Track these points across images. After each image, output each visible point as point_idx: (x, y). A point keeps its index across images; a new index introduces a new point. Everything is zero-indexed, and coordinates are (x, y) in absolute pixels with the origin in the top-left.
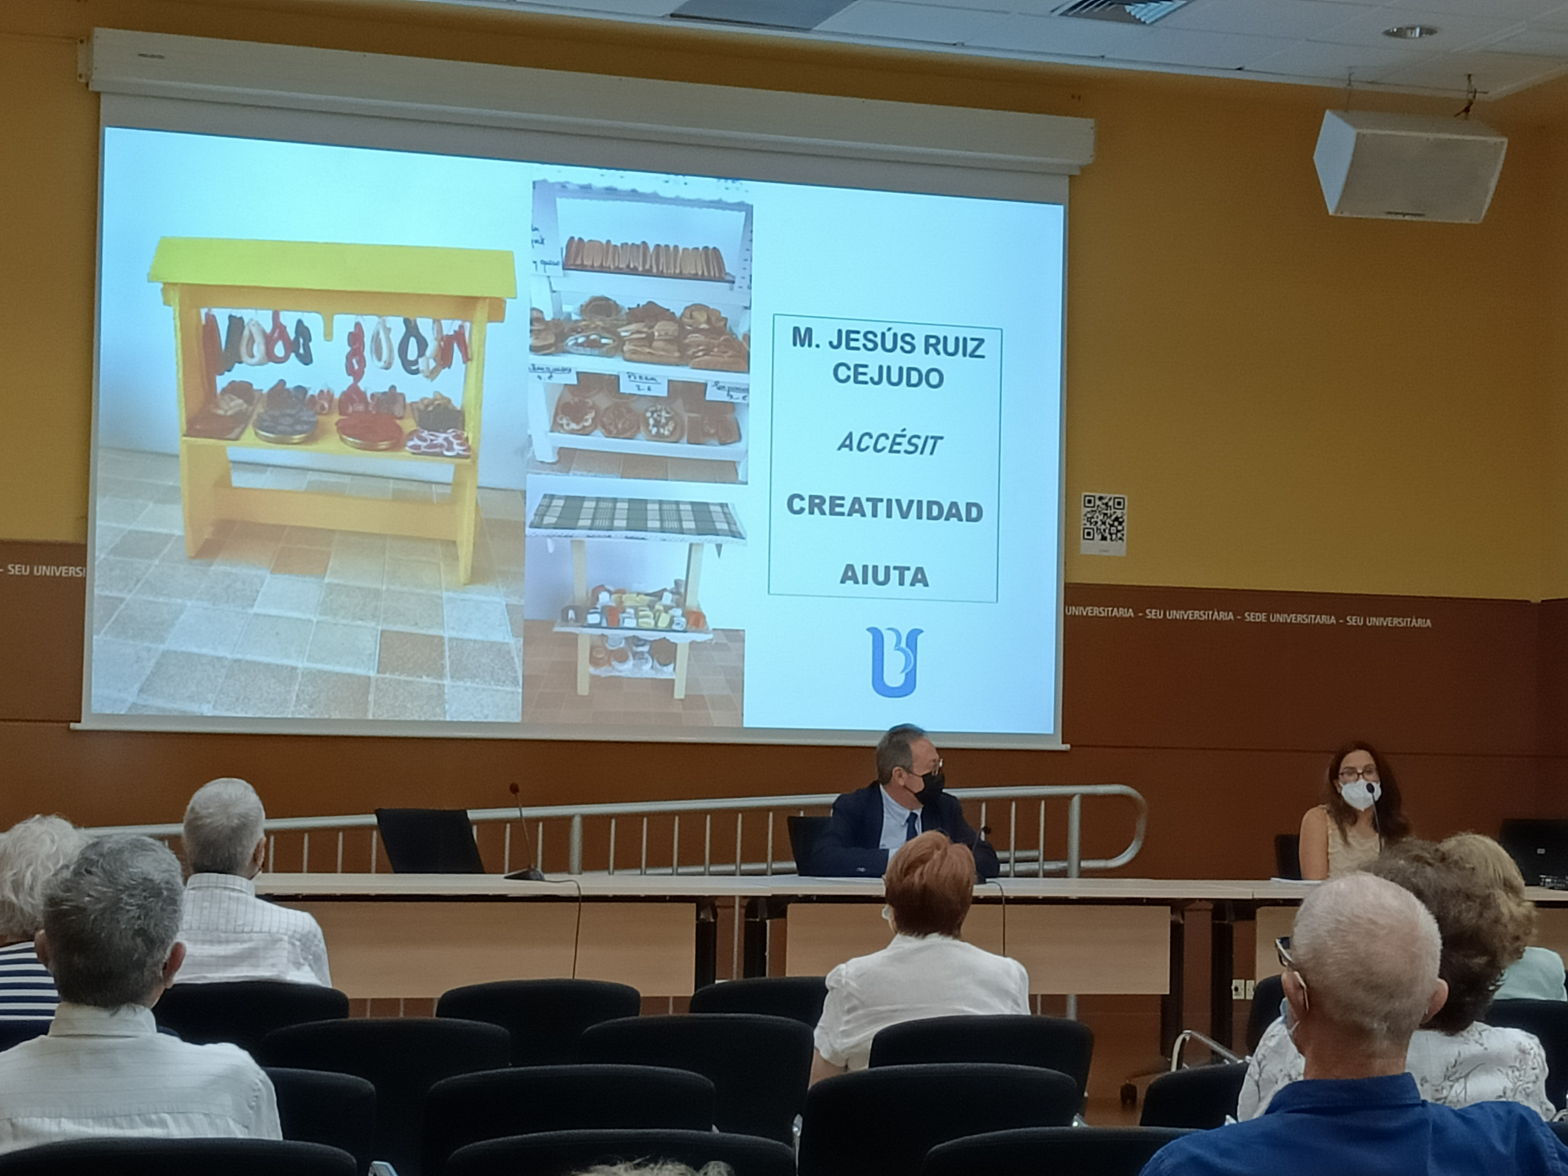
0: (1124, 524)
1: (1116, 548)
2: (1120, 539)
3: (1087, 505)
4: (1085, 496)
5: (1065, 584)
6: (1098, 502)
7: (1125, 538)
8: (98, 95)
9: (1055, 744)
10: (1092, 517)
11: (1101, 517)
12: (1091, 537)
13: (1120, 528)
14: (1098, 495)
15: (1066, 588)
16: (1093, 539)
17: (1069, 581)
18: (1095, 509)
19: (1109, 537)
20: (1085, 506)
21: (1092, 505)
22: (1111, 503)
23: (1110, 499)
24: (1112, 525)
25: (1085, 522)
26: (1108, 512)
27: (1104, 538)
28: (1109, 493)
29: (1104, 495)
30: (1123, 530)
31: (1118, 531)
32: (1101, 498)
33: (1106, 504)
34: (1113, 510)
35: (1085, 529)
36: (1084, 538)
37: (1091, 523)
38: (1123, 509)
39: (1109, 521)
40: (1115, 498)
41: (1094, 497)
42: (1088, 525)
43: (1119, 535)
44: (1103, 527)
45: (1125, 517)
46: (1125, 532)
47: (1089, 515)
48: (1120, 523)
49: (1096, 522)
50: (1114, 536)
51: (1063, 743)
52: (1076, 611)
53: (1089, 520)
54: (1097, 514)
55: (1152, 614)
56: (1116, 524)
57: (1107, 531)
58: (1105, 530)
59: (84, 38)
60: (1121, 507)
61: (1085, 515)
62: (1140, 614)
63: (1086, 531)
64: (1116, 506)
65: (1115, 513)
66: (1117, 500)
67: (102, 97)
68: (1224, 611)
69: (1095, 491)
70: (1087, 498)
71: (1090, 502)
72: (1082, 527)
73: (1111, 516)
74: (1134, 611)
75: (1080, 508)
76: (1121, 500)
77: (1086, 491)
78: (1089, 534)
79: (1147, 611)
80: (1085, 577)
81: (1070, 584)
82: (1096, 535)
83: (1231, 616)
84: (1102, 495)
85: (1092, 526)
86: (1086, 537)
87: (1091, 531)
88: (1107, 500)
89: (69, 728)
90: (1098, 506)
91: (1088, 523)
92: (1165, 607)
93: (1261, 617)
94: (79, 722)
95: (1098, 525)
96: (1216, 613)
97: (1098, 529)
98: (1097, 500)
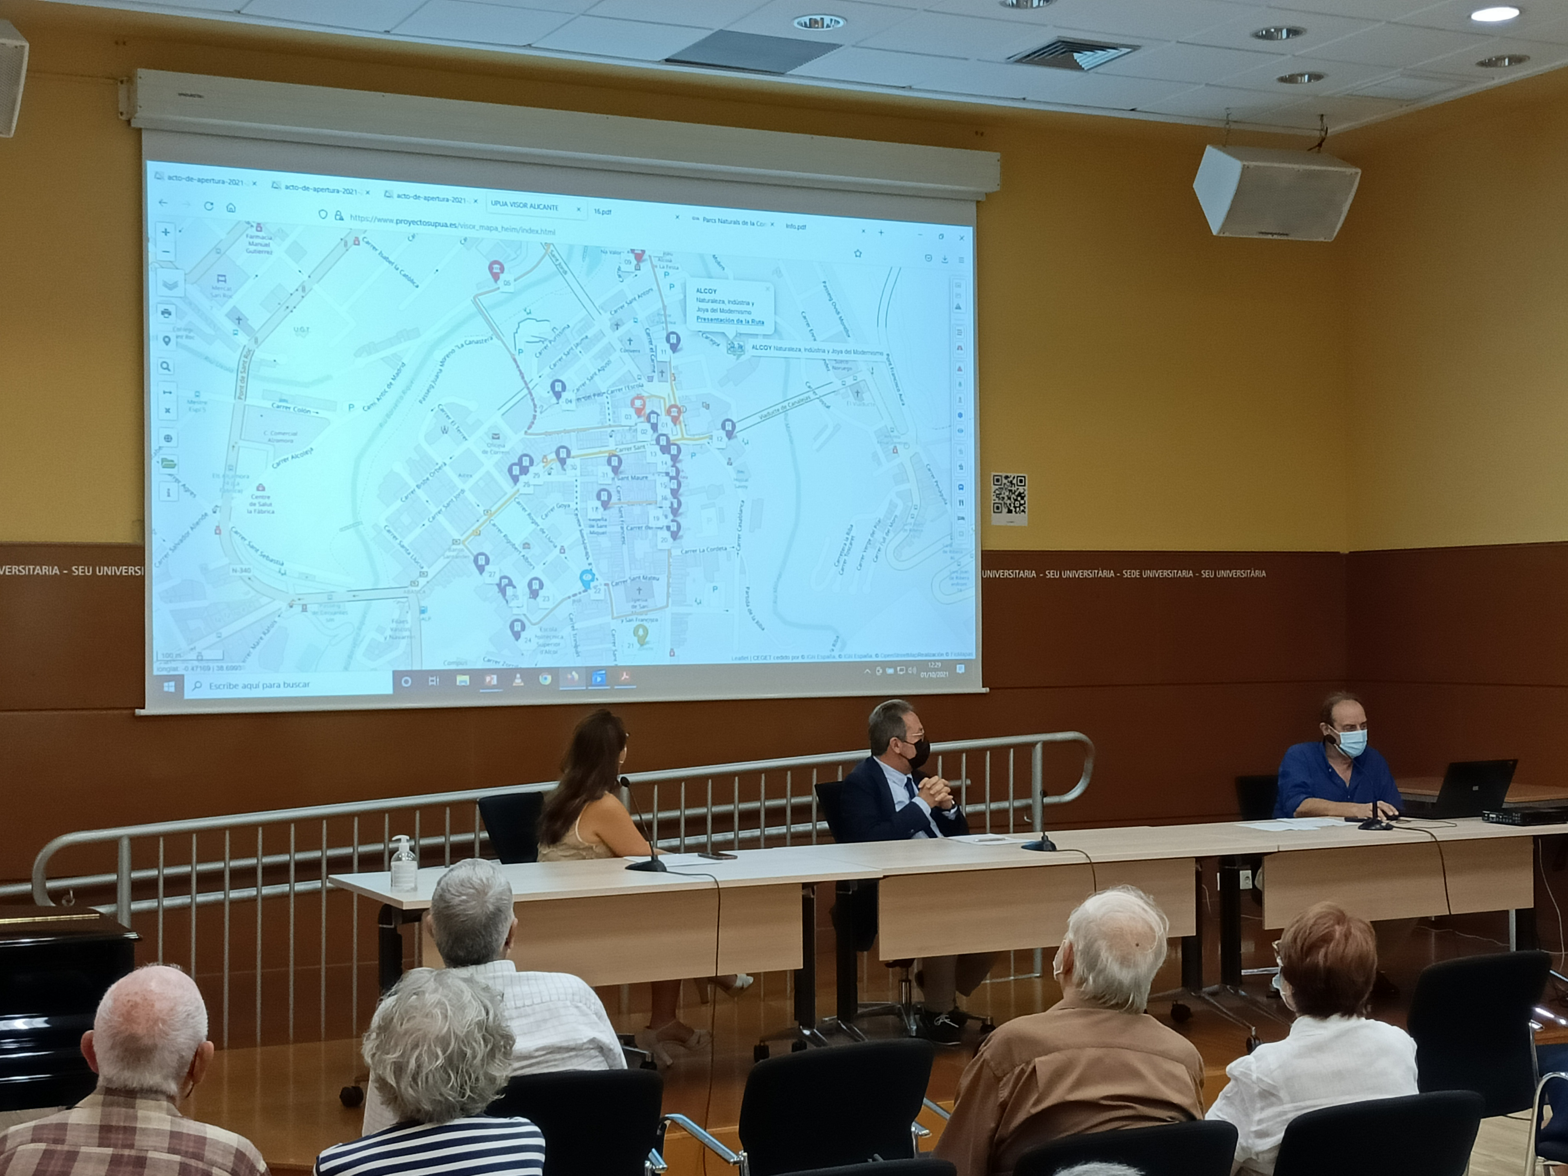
0: (1025, 499)
1: (1020, 520)
2: (1023, 511)
3: (996, 483)
4: (994, 476)
5: (982, 551)
6: (1005, 481)
7: (1026, 510)
8: (140, 131)
9: (978, 688)
10: (1000, 494)
11: (1007, 493)
12: (999, 511)
13: (1022, 502)
14: (1004, 475)
15: (982, 555)
16: (1001, 512)
17: (984, 549)
18: (1002, 486)
19: (1014, 510)
20: (994, 485)
21: (999, 483)
22: (1014, 482)
23: (1014, 478)
24: (1016, 500)
25: (994, 498)
26: (1013, 489)
27: (1010, 511)
28: (1013, 472)
29: (1009, 475)
30: (1025, 504)
31: (1021, 505)
32: (1007, 477)
33: (1011, 482)
34: (1016, 487)
35: (994, 504)
36: (994, 512)
37: (999, 499)
38: (1024, 485)
39: (1013, 496)
40: (1018, 477)
41: (1001, 476)
42: (997, 501)
43: (1022, 508)
44: (1009, 502)
45: (1026, 493)
46: (1026, 505)
47: (997, 492)
48: (1022, 498)
49: (1003, 498)
50: (1018, 509)
51: (984, 686)
52: (990, 574)
53: (998, 496)
54: (1004, 491)
55: (1051, 574)
56: (1019, 498)
57: (1012, 505)
59: (126, 78)
61: (995, 492)
62: (1041, 575)
63: (996, 505)
64: (1019, 484)
65: (1018, 489)
66: (1019, 478)
67: (144, 133)
68: (1107, 570)
69: (1001, 472)
70: (996, 478)
71: (998, 480)
72: (993, 502)
73: (1015, 491)
74: (1036, 573)
75: (991, 487)
76: (1023, 479)
77: (996, 472)
78: (998, 508)
79: (1047, 572)
80: (997, 544)
81: (986, 551)
82: (1003, 508)
83: (1112, 574)
84: (1007, 474)
85: (1001, 501)
86: (996, 511)
87: (1000, 505)
88: (1011, 479)
89: (134, 713)
90: (1005, 484)
91: (997, 499)
92: (1061, 568)
93: (1136, 574)
94: (144, 708)
95: (1005, 500)
96: (1100, 572)
97: (1005, 503)
98: (1003, 479)
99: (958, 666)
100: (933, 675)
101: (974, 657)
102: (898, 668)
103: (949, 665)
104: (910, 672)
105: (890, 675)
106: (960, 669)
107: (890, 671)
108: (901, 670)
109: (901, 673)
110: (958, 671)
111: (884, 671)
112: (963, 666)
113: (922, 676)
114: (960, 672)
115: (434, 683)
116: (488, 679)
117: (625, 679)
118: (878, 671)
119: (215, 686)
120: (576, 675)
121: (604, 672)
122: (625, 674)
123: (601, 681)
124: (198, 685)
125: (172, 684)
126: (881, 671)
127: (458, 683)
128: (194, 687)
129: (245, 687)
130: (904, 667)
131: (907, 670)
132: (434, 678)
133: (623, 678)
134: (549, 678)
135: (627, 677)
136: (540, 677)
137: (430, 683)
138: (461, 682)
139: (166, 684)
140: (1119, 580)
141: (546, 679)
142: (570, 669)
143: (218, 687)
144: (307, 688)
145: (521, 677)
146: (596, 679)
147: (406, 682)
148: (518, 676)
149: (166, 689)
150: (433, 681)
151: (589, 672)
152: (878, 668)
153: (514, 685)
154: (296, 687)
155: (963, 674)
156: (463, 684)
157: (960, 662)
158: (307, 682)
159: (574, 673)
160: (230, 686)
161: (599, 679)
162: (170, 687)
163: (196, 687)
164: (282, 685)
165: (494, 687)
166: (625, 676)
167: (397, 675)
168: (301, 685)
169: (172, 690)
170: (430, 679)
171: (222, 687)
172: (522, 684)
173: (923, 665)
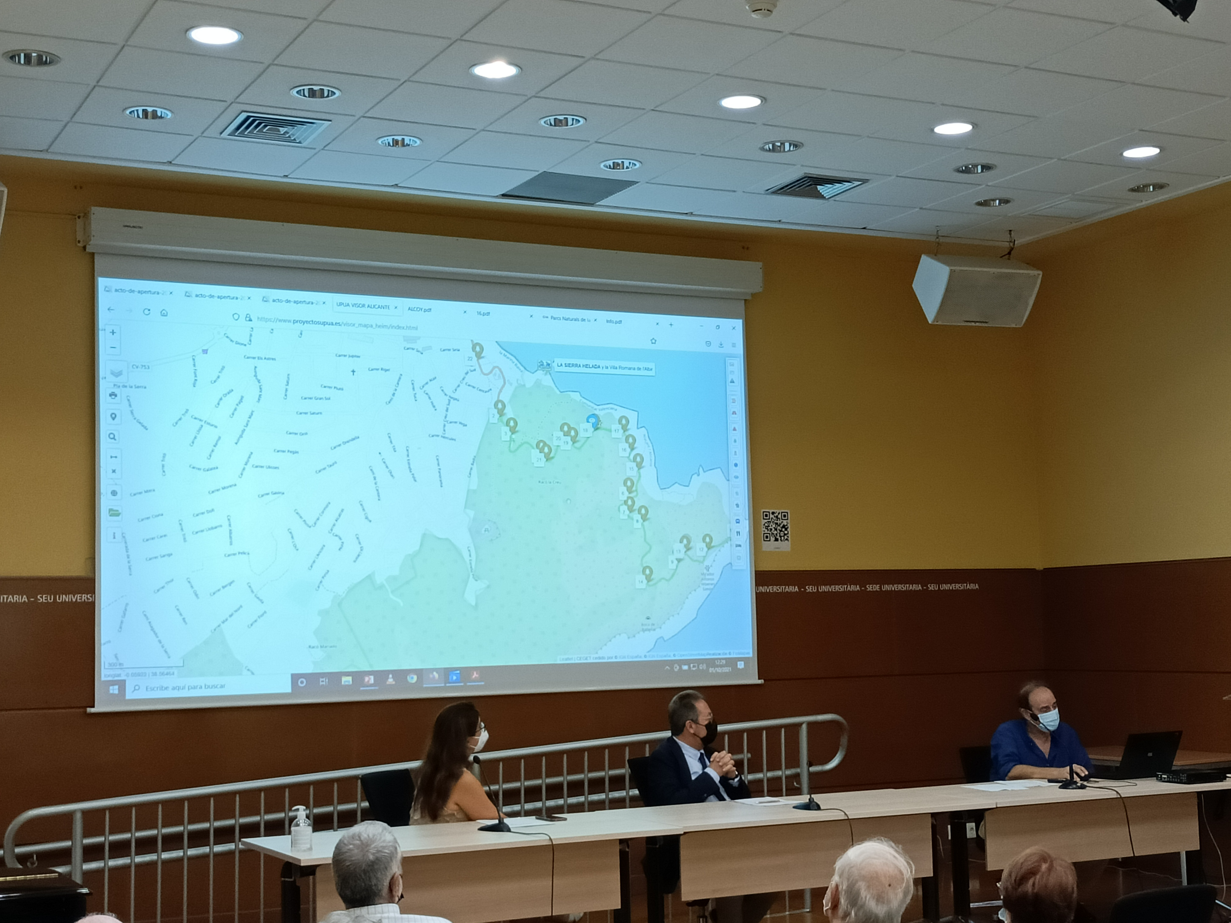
0: (788, 530)
1: (785, 546)
2: (787, 539)
3: (765, 518)
4: (764, 512)
5: (756, 571)
6: (771, 516)
7: (789, 539)
8: (93, 255)
9: (754, 680)
10: (769, 526)
11: (774, 526)
12: (768, 539)
13: (786, 532)
14: (771, 511)
15: (756, 574)
16: (770, 541)
17: (757, 570)
18: (770, 520)
19: (779, 539)
20: (764, 519)
21: (768, 518)
22: (780, 516)
23: (779, 513)
24: (781, 531)
25: (764, 529)
26: (779, 522)
27: (776, 540)
28: (778, 509)
29: (775, 511)
30: (788, 534)
31: (785, 534)
32: (773, 513)
33: (777, 517)
34: (781, 521)
35: (764, 534)
36: (764, 540)
37: (768, 530)
38: (787, 519)
39: (779, 528)
40: (782, 512)
41: (769, 512)
42: (766, 532)
43: (786, 537)
44: (775, 532)
45: (788, 525)
47: (766, 525)
48: (786, 529)
49: (771, 529)
50: (783, 538)
51: (759, 679)
52: (762, 589)
53: (767, 528)
54: (772, 524)
55: (810, 589)
56: (783, 530)
57: (778, 535)
58: (776, 534)
59: (82, 215)
60: (786, 518)
61: (764, 525)
62: (802, 590)
63: (765, 535)
64: (783, 518)
67: (96, 257)
68: (854, 585)
69: (769, 509)
70: (765, 513)
71: (766, 516)
72: (763, 532)
73: (780, 524)
74: (798, 588)
75: (761, 520)
76: (786, 514)
77: (765, 509)
78: (767, 537)
79: (807, 587)
80: (768, 566)
81: (758, 571)
82: (771, 538)
83: (858, 588)
84: (773, 511)
85: (769, 532)
87: (768, 535)
88: (777, 514)
89: (86, 712)
90: (772, 518)
91: (766, 530)
92: (817, 584)
93: (877, 588)
94: (93, 707)
95: (772, 531)
96: (849, 586)
97: (772, 534)
98: (771, 515)
99: (739, 663)
100: (719, 670)
101: (751, 655)
102: (692, 665)
103: (731, 662)
104: (701, 668)
105: (685, 670)
106: (741, 665)
107: (685, 667)
108: (694, 667)
109: (694, 669)
110: (739, 667)
111: (680, 667)
112: (743, 663)
113: (710, 671)
114: (741, 667)
115: (324, 683)
116: (367, 679)
117: (476, 677)
118: (676, 668)
119: (151, 688)
120: (436, 675)
121: (458, 672)
122: (475, 673)
123: (456, 680)
124: (137, 688)
125: (116, 687)
126: (678, 667)
127: (343, 683)
128: (133, 689)
129: (174, 689)
130: (696, 665)
131: (698, 667)
132: (324, 679)
133: (474, 677)
134: (415, 677)
135: (477, 676)
136: (408, 677)
137: (321, 683)
138: (345, 682)
139: (111, 688)
140: (863, 592)
141: (412, 678)
142: (432, 670)
143: (153, 689)
144: (223, 689)
145: (393, 677)
146: (452, 678)
147: (302, 682)
148: (391, 676)
149: (111, 692)
150: (323, 681)
151: (447, 672)
152: (676, 665)
153: (388, 683)
154: (215, 688)
155: (742, 669)
156: (347, 683)
157: (740, 659)
158: (223, 684)
159: (435, 673)
160: (162, 688)
161: (455, 678)
162: (114, 690)
163: (135, 690)
164: (203, 687)
165: (371, 685)
166: (475, 675)
167: (295, 678)
168: (218, 686)
169: (116, 692)
170: (321, 680)
171: (155, 689)
172: (394, 683)
173: (711, 663)
